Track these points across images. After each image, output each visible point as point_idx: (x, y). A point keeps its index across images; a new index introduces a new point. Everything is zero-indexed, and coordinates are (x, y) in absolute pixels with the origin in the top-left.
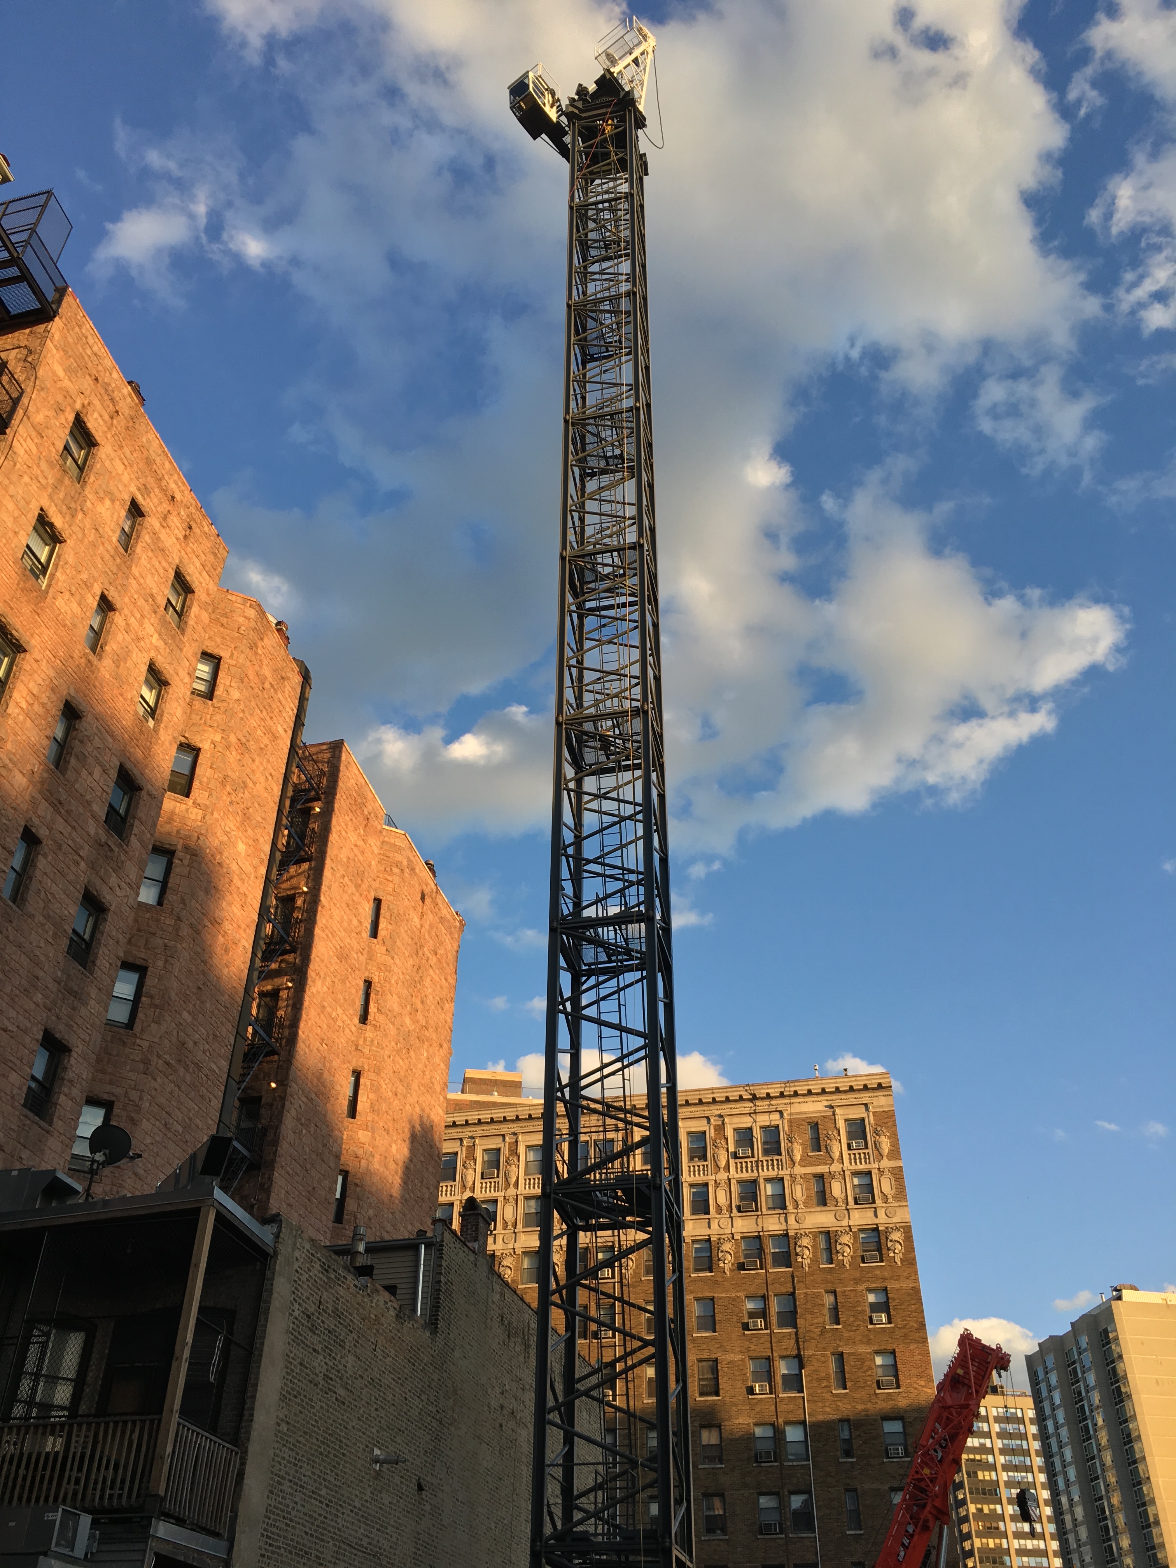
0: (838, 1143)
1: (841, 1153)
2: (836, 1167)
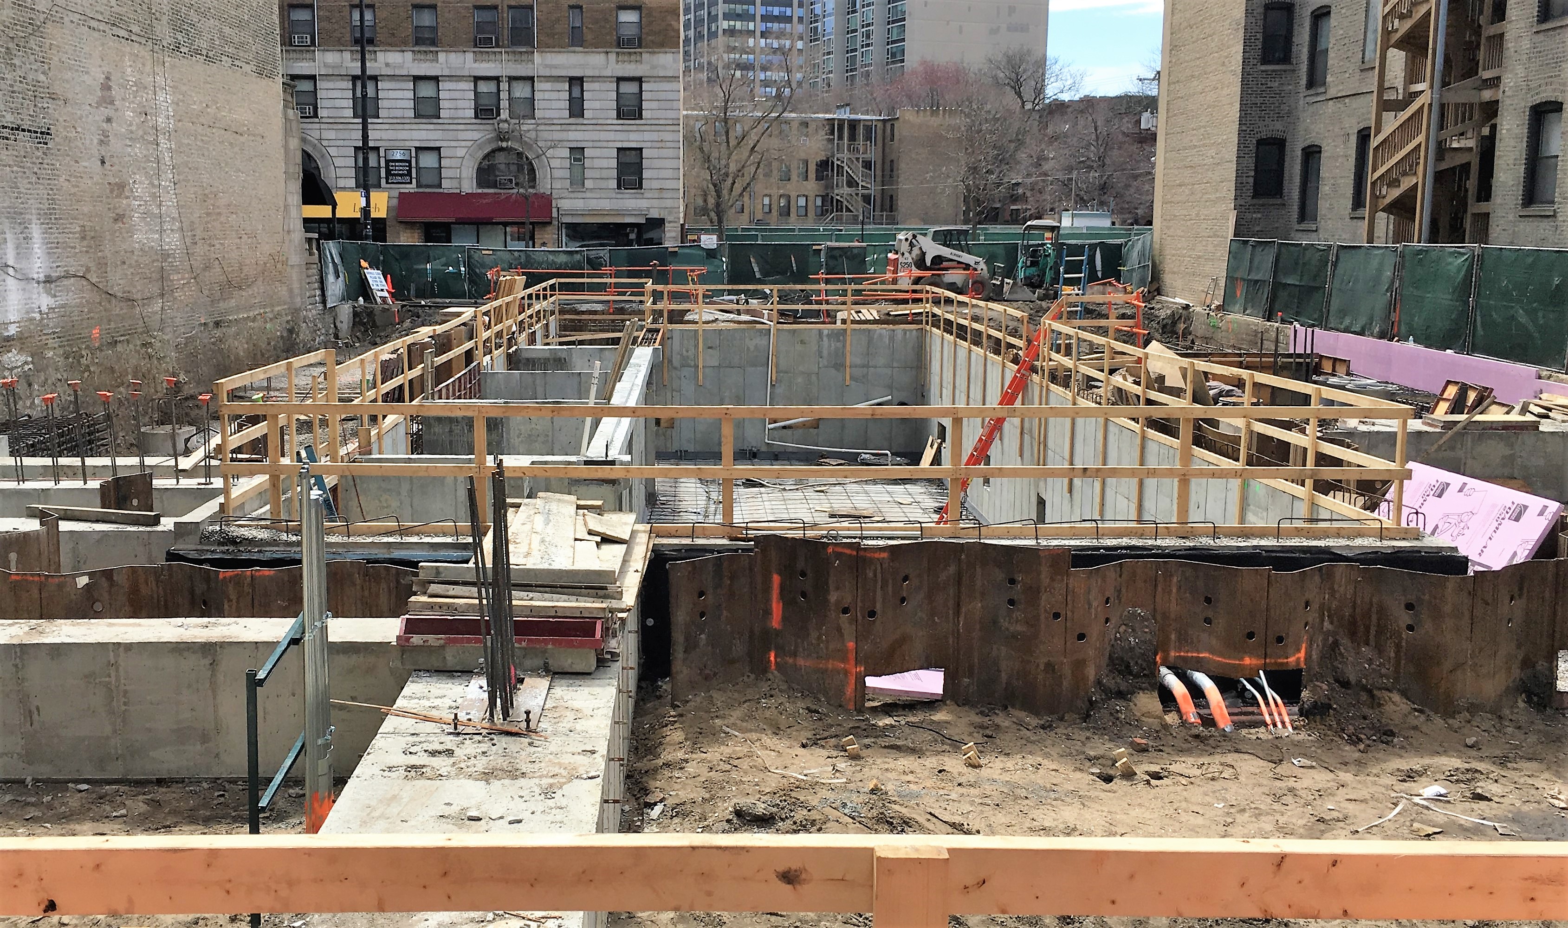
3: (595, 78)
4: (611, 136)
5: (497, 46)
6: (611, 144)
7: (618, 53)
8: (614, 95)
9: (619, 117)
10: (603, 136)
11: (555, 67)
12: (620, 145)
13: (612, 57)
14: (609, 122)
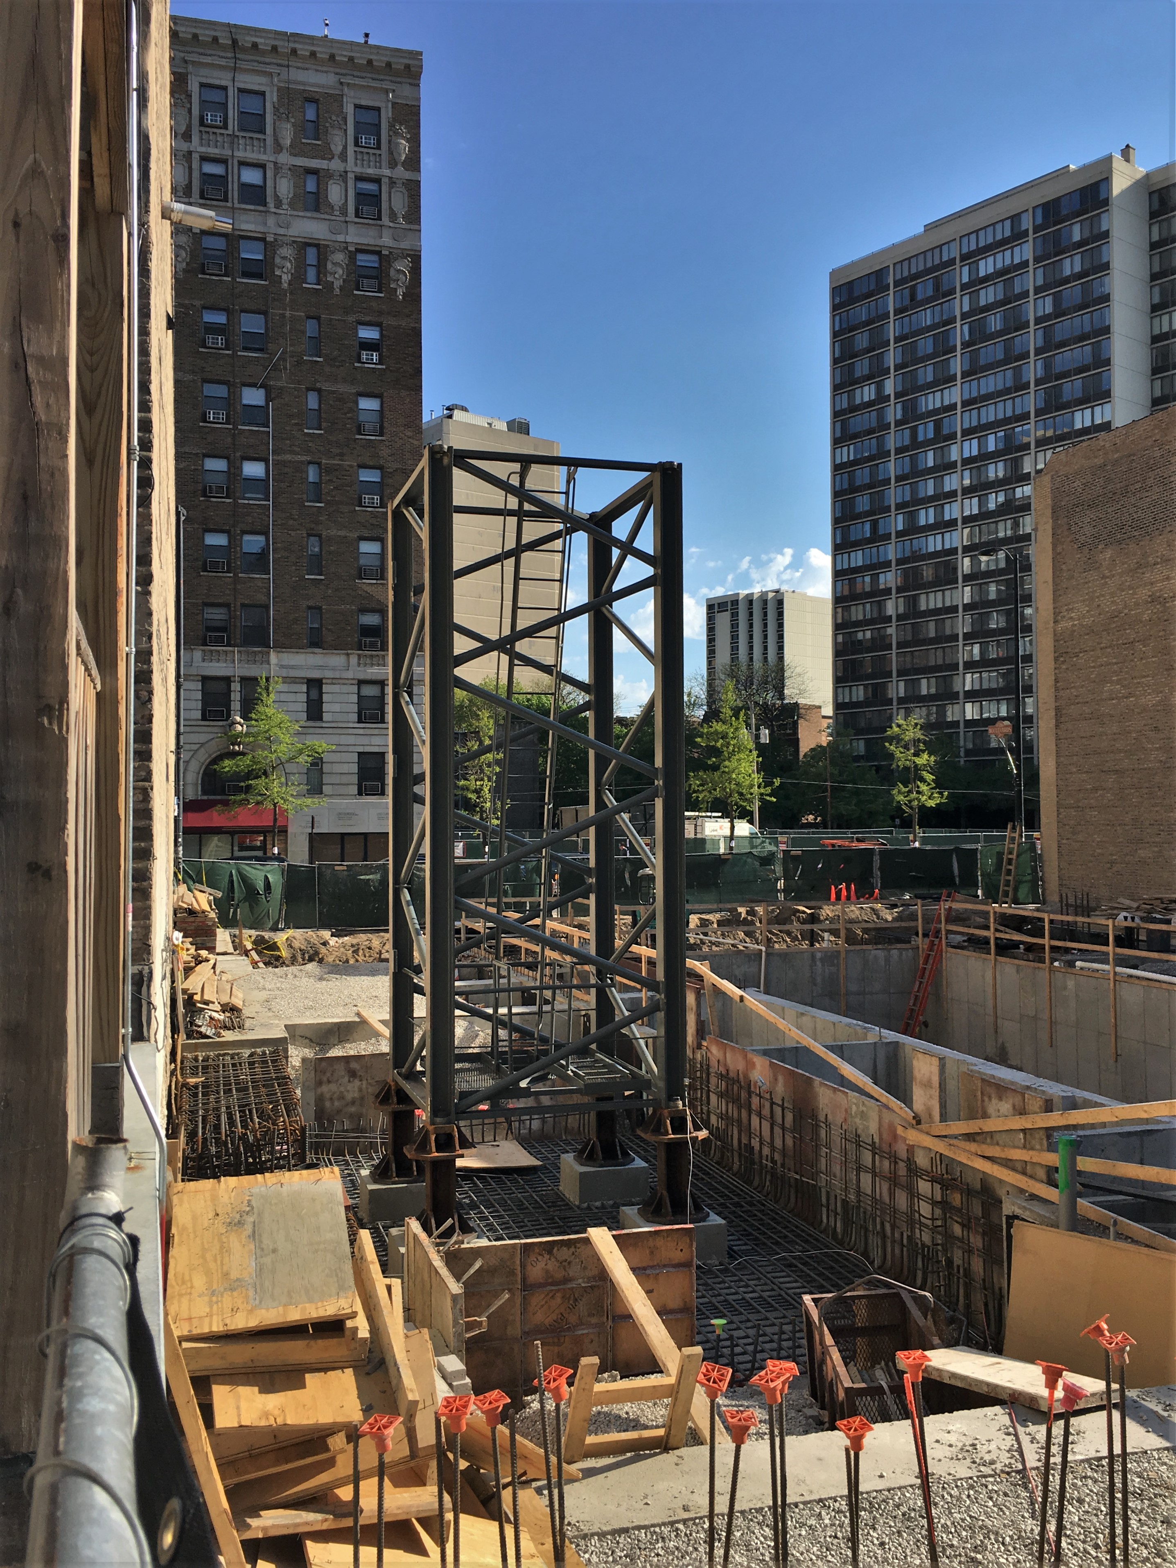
0: (341, 133)
1: (345, 147)
2: (335, 165)
3: (334, 681)
4: (351, 740)
5: (229, 645)
6: (351, 749)
7: (359, 655)
8: (355, 698)
9: (360, 721)
10: (344, 740)
11: (292, 667)
12: (361, 749)
13: (354, 660)
14: (351, 725)
